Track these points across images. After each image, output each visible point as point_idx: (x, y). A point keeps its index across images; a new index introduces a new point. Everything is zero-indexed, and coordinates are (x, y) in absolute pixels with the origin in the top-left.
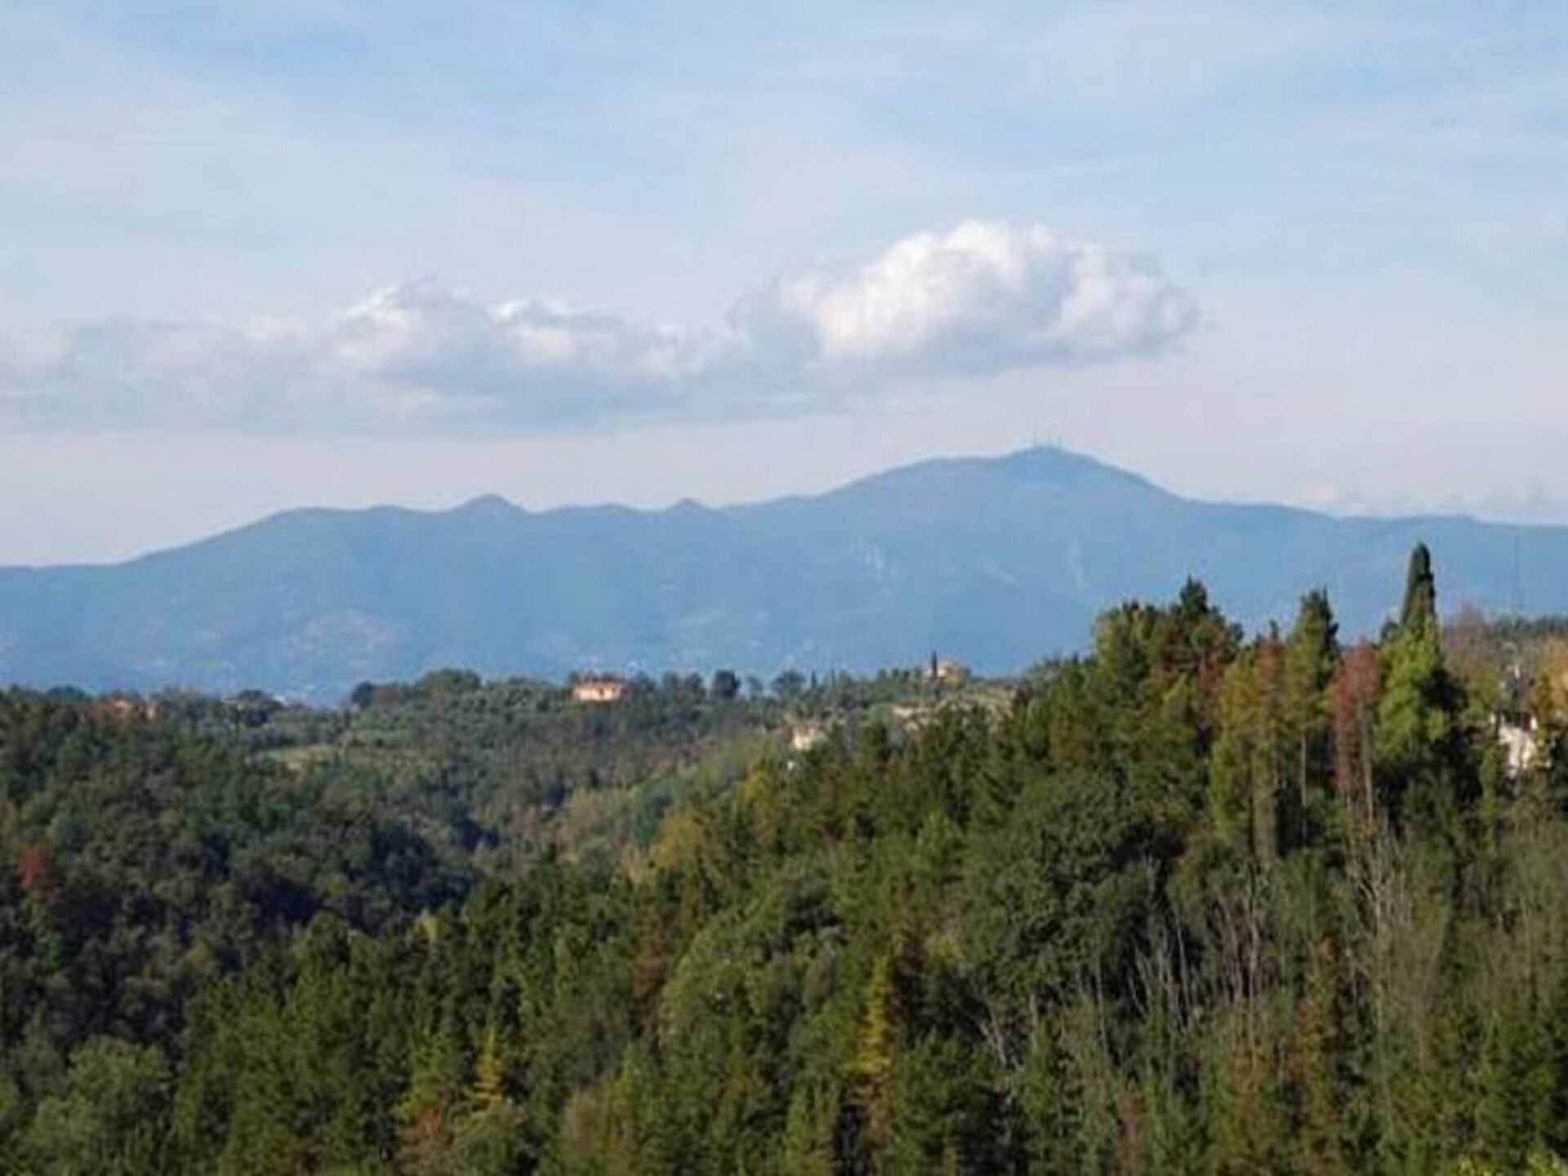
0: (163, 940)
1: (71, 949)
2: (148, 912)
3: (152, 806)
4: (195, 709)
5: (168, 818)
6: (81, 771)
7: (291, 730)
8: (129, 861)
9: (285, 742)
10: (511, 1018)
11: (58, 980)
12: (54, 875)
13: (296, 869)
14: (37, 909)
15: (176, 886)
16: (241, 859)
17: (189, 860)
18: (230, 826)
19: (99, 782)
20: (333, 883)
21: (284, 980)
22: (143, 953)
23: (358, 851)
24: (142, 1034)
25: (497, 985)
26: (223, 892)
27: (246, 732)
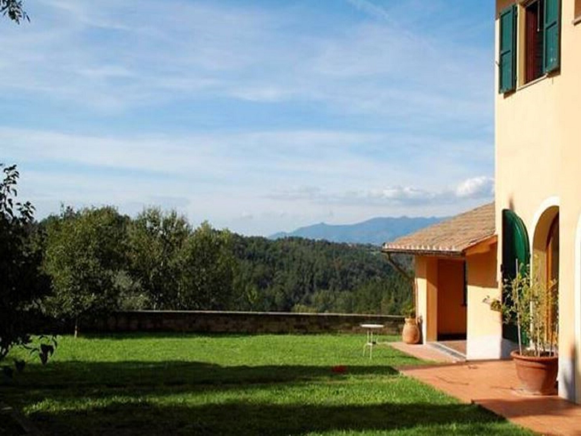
0: (354, 278)
1: (342, 278)
2: (352, 274)
3: (353, 259)
4: (362, 246)
5: (355, 261)
6: (344, 254)
7: (374, 249)
8: (350, 266)
9: (373, 251)
10: (396, 291)
11: (340, 283)
12: (339, 268)
13: (373, 269)
14: (338, 273)
15: (356, 271)
16: (365, 267)
17: (358, 267)
18: (364, 263)
19: (346, 256)
20: (378, 271)
21: (367, 284)
22: (351, 280)
23: (381, 266)
24: (351, 290)
25: (395, 286)
26: (363, 272)
27: (368, 249)
